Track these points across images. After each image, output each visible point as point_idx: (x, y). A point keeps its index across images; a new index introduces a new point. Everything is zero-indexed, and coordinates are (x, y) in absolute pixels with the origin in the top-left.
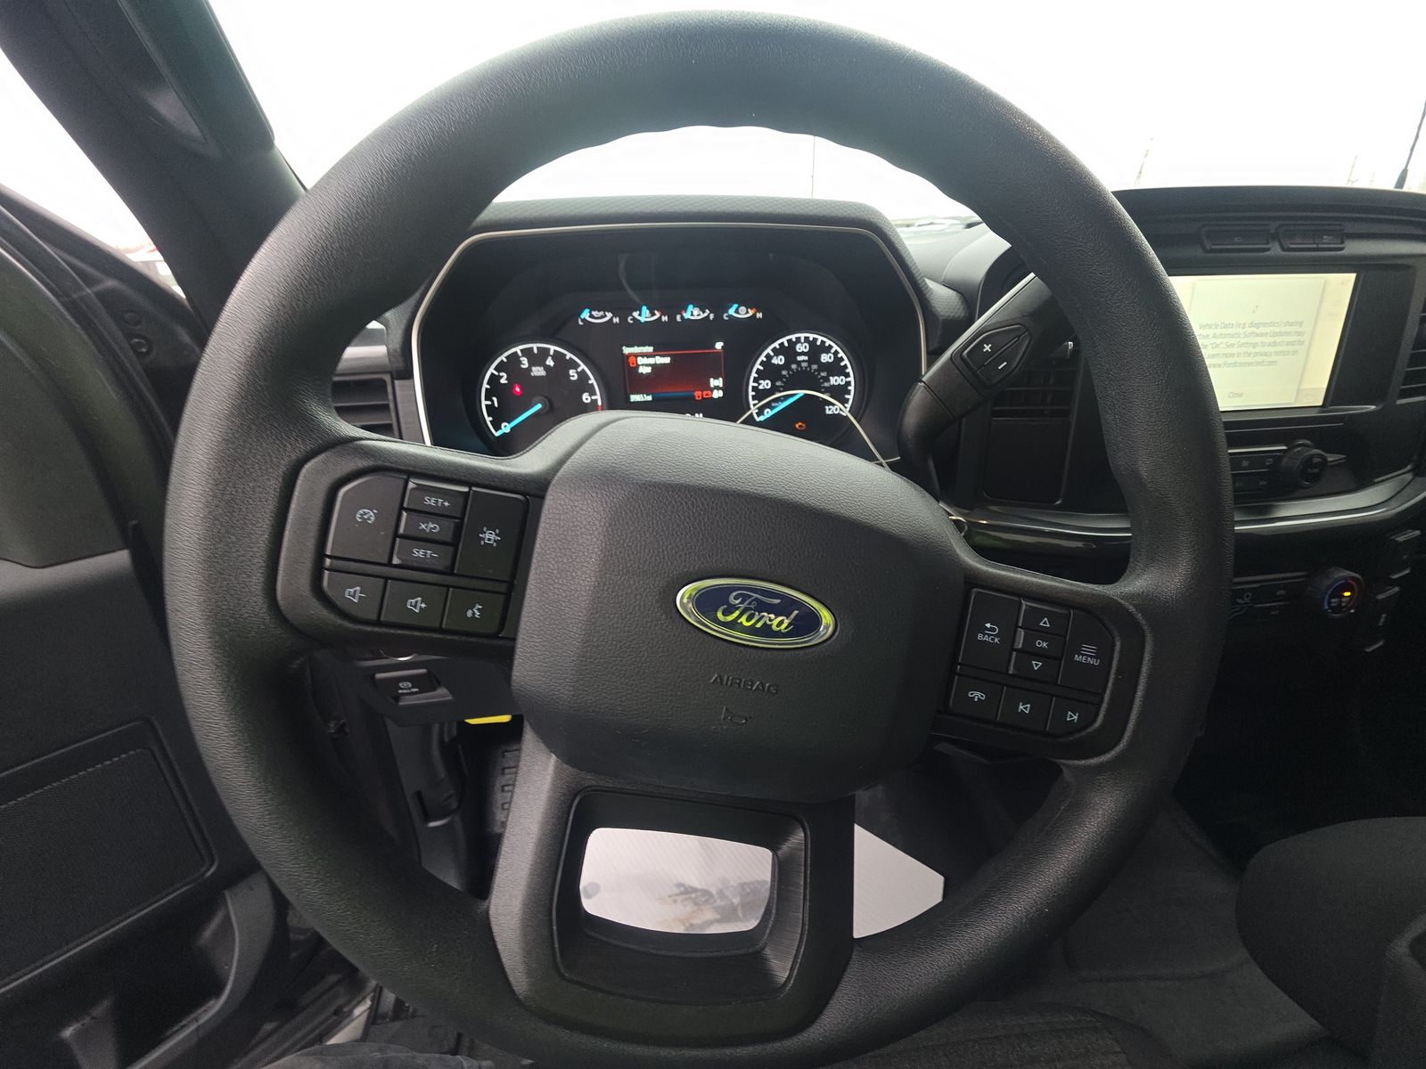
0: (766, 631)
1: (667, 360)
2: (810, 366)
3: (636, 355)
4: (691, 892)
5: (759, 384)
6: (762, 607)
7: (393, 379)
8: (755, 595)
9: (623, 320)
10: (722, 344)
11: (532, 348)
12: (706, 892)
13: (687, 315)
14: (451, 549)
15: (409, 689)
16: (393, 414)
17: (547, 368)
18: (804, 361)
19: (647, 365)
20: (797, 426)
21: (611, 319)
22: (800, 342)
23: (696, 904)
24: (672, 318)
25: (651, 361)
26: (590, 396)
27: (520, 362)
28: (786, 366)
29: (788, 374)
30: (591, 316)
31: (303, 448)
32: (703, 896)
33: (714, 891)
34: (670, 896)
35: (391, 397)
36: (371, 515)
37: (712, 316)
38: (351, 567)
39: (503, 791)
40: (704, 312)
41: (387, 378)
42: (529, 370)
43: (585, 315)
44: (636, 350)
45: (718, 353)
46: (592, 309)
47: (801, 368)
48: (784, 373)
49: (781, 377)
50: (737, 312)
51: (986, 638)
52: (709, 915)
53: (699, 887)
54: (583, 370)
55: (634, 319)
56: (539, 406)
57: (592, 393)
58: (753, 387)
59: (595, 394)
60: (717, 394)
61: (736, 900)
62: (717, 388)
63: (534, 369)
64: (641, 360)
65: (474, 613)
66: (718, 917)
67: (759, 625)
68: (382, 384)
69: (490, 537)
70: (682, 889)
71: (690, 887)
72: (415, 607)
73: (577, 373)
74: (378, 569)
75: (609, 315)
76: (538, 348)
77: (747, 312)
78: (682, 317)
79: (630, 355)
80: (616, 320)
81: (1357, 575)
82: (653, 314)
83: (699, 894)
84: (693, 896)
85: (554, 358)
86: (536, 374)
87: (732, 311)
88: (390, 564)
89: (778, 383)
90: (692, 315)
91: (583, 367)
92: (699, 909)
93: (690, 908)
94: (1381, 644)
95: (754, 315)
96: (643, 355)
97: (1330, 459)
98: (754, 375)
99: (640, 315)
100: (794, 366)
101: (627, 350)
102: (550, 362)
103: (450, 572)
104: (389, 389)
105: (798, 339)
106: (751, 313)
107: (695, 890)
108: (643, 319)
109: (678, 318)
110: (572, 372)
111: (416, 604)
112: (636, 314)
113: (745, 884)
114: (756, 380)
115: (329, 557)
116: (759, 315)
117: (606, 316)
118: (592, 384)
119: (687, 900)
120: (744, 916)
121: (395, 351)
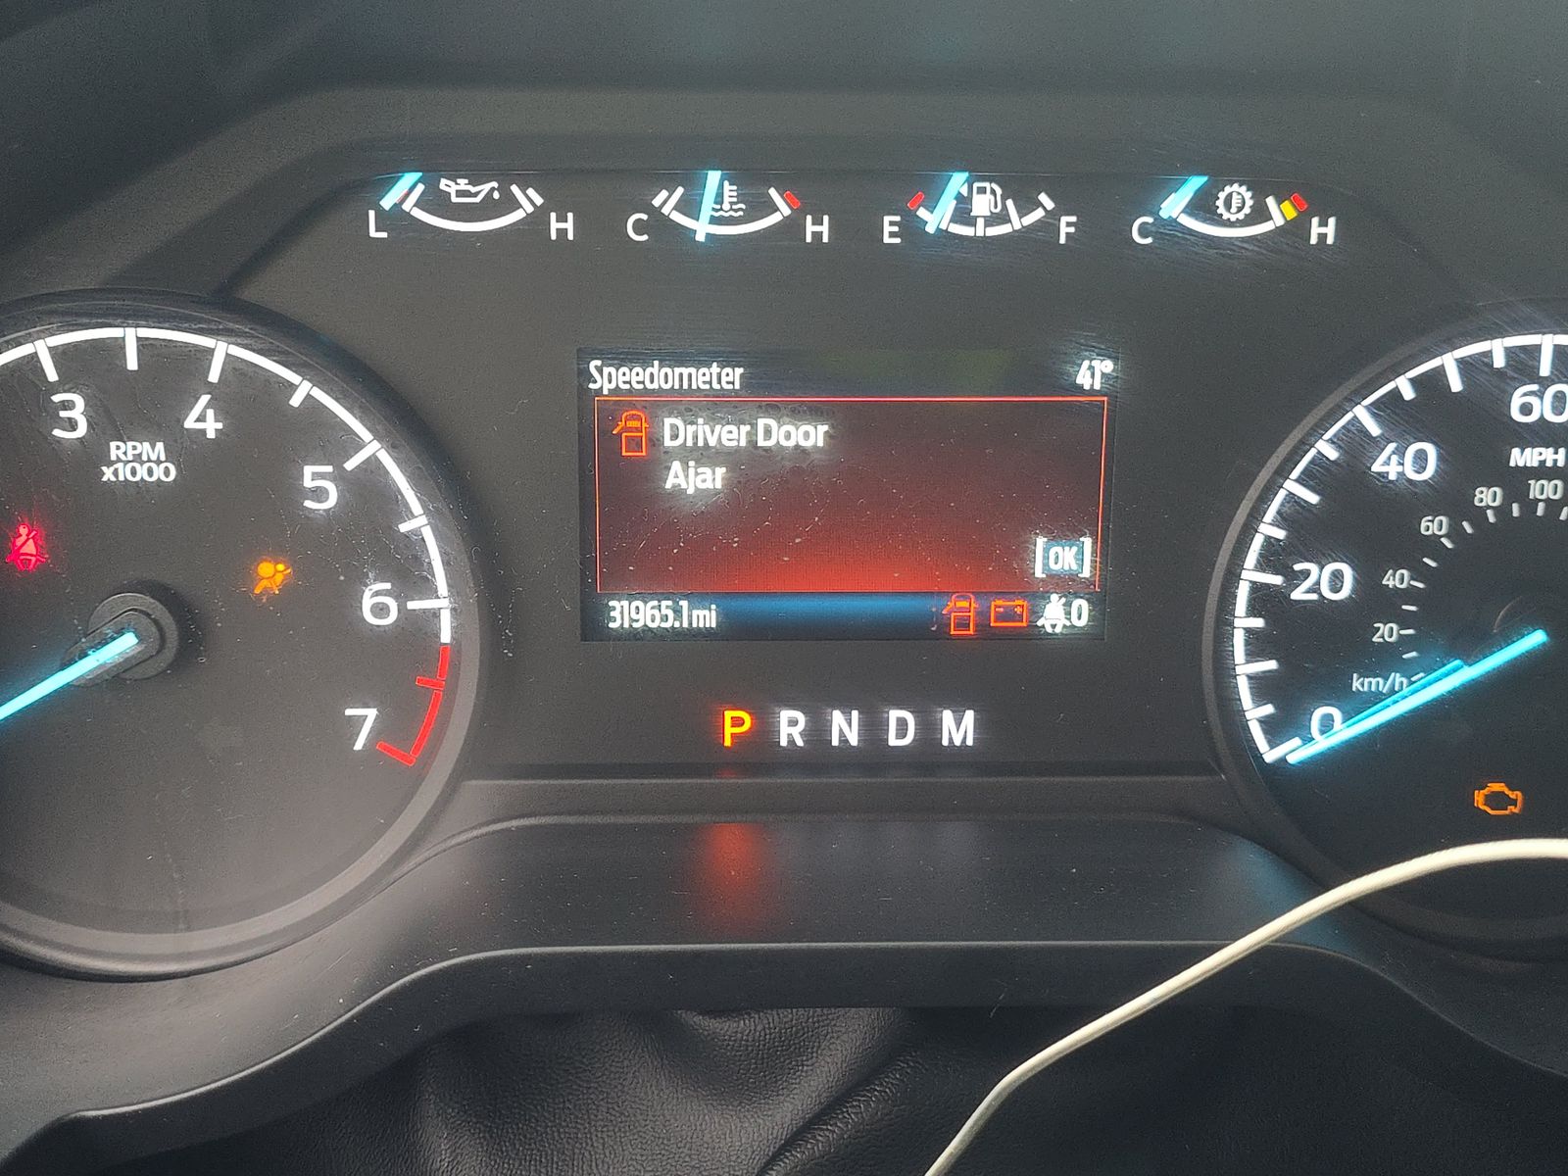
1: (812, 435)
3: (656, 403)
5: (1294, 578)
9: (600, 225)
10: (1107, 366)
11: (119, 345)
13: (936, 218)
17: (185, 448)
18: (1542, 472)
19: (703, 455)
20: (1479, 798)
21: (538, 218)
22: (1532, 375)
24: (857, 229)
25: (731, 435)
26: (402, 597)
27: (52, 415)
28: (1449, 496)
29: (1455, 533)
30: (435, 202)
37: (1066, 226)
40: (1026, 205)
42: (93, 453)
43: (404, 192)
44: (658, 376)
45: (1082, 410)
46: (432, 172)
47: (1529, 505)
48: (1433, 526)
49: (1410, 549)
50: (1203, 206)
54: (373, 463)
55: (658, 224)
56: (126, 644)
57: (410, 575)
58: (1257, 588)
59: (427, 588)
60: (1057, 616)
62: (1066, 585)
63: (115, 449)
64: (676, 431)
73: (340, 477)
75: (528, 200)
76: (148, 347)
77: (1260, 214)
78: (911, 228)
79: (625, 400)
80: (562, 226)
82: (760, 207)
85: (224, 400)
86: (124, 473)
87: (1174, 206)
89: (1396, 579)
90: (963, 214)
91: (372, 448)
95: (1296, 229)
96: (688, 403)
98: (1269, 529)
99: (689, 207)
100: (1487, 497)
101: (607, 379)
102: (203, 419)
105: (1523, 364)
106: (1281, 213)
108: (702, 229)
109: (889, 224)
110: (311, 475)
112: (666, 201)
114: (1274, 557)
116: (1324, 230)
117: (513, 205)
118: (415, 542)
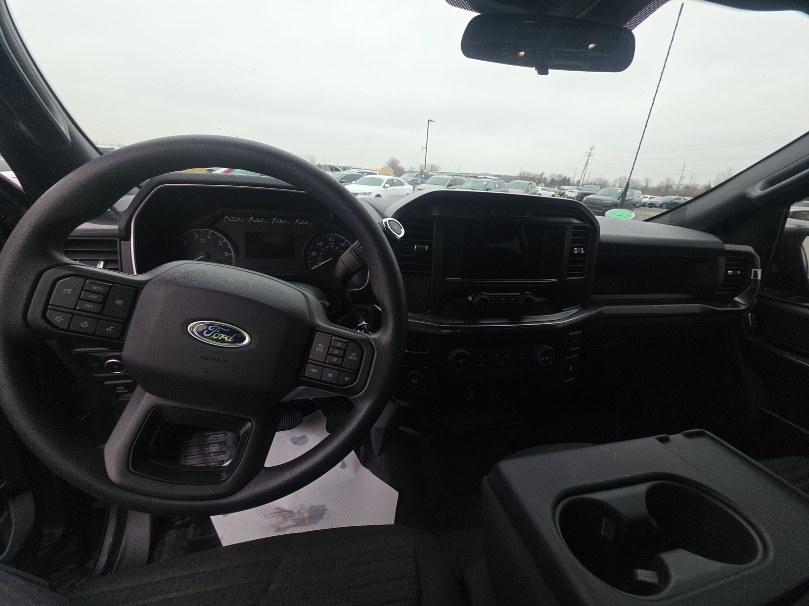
0: (223, 341)
2: (335, 247)
4: (283, 512)
6: (221, 332)
7: (120, 240)
8: (220, 328)
9: (246, 221)
11: (201, 230)
12: (291, 512)
14: (101, 306)
15: (123, 390)
16: (119, 255)
17: (208, 239)
18: (332, 245)
21: (240, 220)
22: (330, 237)
23: (284, 517)
24: (269, 222)
26: (229, 253)
29: (325, 250)
30: (231, 219)
31: (45, 266)
32: (289, 513)
33: (295, 511)
34: (271, 514)
35: (118, 248)
36: (70, 291)
37: (288, 223)
38: (59, 309)
39: (185, 459)
40: (285, 221)
41: (118, 240)
47: (331, 248)
48: (323, 249)
49: (321, 251)
50: (300, 222)
51: (319, 350)
52: (290, 523)
53: (288, 509)
54: (225, 241)
59: (231, 253)
61: (306, 515)
63: (201, 239)
65: (109, 330)
66: (295, 524)
67: (220, 338)
68: (115, 242)
69: (119, 302)
70: (278, 510)
71: (283, 509)
72: (84, 325)
74: (71, 311)
76: (203, 230)
77: (305, 223)
80: (242, 221)
81: (551, 348)
82: (260, 220)
83: (287, 512)
84: (284, 513)
87: (298, 222)
88: (75, 309)
89: (320, 254)
92: (285, 520)
93: (280, 519)
94: (573, 379)
95: (308, 224)
97: (536, 300)
100: (327, 247)
102: (209, 237)
103: (100, 313)
104: (118, 245)
107: (286, 511)
109: (272, 222)
110: (220, 242)
111: (85, 325)
113: (313, 507)
115: (50, 305)
116: (311, 224)
117: (237, 219)
118: (230, 248)
119: (279, 515)
120: (309, 523)
121: (122, 228)
